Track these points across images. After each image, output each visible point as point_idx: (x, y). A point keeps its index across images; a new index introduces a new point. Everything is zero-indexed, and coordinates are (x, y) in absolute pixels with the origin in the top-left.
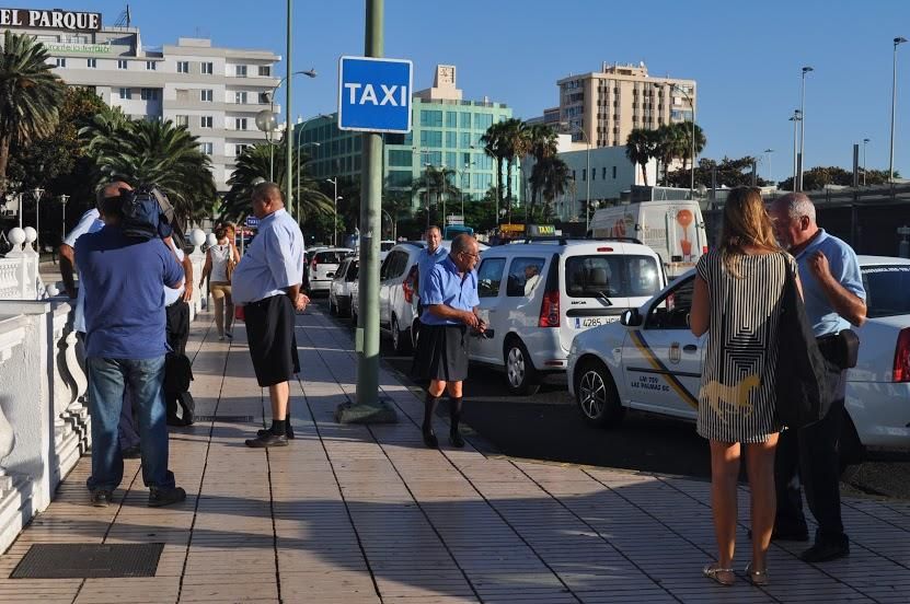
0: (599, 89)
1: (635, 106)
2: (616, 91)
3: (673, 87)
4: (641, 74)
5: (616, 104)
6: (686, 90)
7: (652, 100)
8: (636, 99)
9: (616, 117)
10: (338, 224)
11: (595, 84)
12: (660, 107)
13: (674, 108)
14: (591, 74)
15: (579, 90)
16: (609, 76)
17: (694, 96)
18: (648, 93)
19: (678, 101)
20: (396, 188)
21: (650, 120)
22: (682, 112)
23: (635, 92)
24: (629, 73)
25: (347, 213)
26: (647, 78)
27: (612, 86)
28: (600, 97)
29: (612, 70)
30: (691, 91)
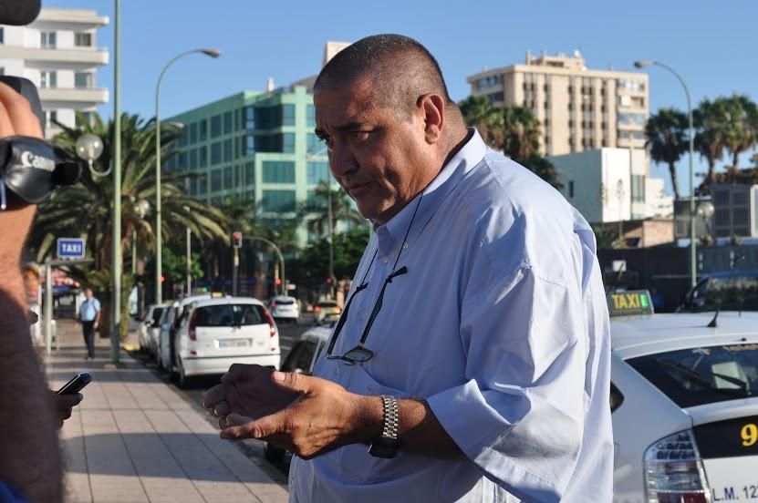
0: (525, 86)
1: (571, 107)
2: (546, 88)
3: (618, 84)
4: (576, 66)
5: (547, 105)
6: (636, 86)
7: (592, 100)
8: (572, 98)
9: (547, 122)
10: (193, 266)
11: (519, 80)
12: (604, 109)
13: (622, 110)
14: (513, 67)
15: (497, 89)
16: (535, 69)
17: (645, 94)
18: (587, 91)
19: (626, 101)
20: (275, 215)
21: (591, 125)
22: (632, 115)
23: (571, 90)
24: (561, 65)
25: (204, 251)
26: (584, 71)
27: (540, 83)
28: (526, 96)
29: (539, 62)
30: (642, 87)
